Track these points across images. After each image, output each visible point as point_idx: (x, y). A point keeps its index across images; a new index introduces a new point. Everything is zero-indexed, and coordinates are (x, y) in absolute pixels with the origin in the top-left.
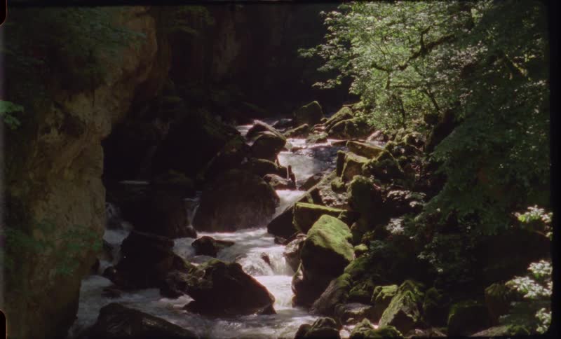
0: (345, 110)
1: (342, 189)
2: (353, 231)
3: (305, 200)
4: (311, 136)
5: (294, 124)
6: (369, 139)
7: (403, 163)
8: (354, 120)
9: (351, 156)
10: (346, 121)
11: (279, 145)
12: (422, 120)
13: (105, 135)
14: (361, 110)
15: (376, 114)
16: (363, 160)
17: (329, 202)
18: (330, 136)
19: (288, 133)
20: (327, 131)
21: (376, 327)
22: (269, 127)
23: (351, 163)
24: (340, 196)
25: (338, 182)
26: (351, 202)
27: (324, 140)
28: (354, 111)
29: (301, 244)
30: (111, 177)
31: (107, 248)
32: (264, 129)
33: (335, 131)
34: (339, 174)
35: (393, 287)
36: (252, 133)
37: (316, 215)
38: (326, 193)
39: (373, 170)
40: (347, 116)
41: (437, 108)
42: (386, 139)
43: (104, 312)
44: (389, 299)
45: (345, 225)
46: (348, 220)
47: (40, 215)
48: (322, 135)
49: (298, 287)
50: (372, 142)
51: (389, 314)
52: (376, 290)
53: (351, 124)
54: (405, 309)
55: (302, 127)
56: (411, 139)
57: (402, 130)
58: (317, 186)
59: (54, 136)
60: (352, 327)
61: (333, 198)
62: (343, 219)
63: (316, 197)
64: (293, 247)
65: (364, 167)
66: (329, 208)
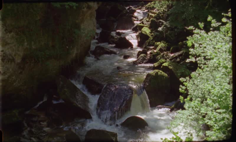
0: (149, 4)
1: (148, 21)
2: (151, 30)
3: (140, 23)
4: (142, 9)
5: (138, 7)
6: (155, 10)
7: (162, 16)
8: (151, 6)
9: (150, 14)
10: (150, 6)
11: (135, 11)
12: (166, 6)
13: (96, 9)
14: (153, 4)
15: (156, 5)
16: (153, 15)
17: (146, 24)
18: (146, 9)
19: (137, 9)
20: (145, 8)
21: (155, 51)
22: (133, 7)
23: (151, 16)
24: (148, 23)
25: (148, 20)
26: (151, 24)
27: (144, 10)
28: (151, 4)
29: (139, 33)
30: (98, 18)
31: (97, 34)
32: (131, 8)
33: (147, 8)
34: (148, 18)
35: (159, 43)
36: (129, 9)
37: (142, 27)
38: (145, 22)
39: (155, 17)
40: (150, 5)
41: (169, 4)
42: (158, 10)
43: (96, 47)
44: (158, 45)
45: (149, 29)
46: (150, 28)
47: (82, 27)
48: (144, 9)
49: (139, 43)
51: (158, 48)
52: (155, 43)
53: (150, 7)
54: (162, 47)
55: (140, 7)
56: (164, 11)
57: (162, 8)
58: (143, 20)
59: (85, 9)
60: (150, 51)
61: (146, 23)
62: (149, 28)
63: (143, 23)
64: (137, 34)
65: (153, 16)
66: (145, 25)
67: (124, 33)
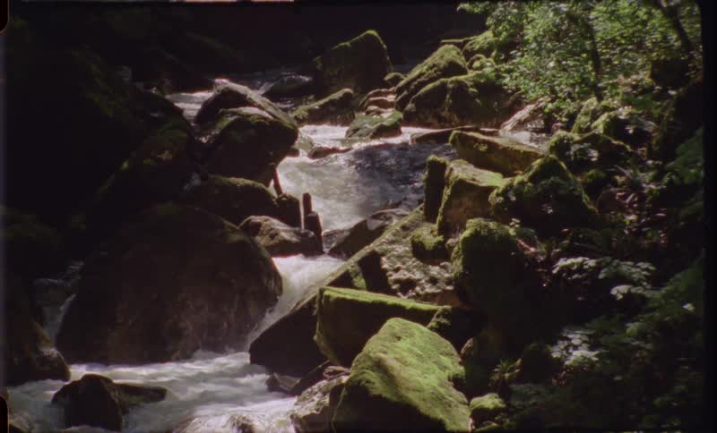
0: (447, 52)
1: (437, 255)
2: (465, 360)
3: (344, 280)
4: (361, 119)
5: (319, 90)
7: (594, 187)
8: (468, 77)
9: (461, 170)
10: (450, 81)
11: (280, 140)
12: (644, 77)
14: (487, 52)
15: (524, 61)
16: (492, 179)
17: (407, 286)
18: (409, 120)
19: (302, 110)
20: (400, 105)
22: (255, 95)
23: (462, 187)
24: (435, 270)
25: (428, 234)
27: (393, 130)
28: (469, 55)
29: (335, 392)
32: (241, 101)
33: (420, 107)
34: (430, 216)
36: (210, 112)
38: (398, 262)
39: (514, 206)
40: (453, 69)
41: (687, 45)
45: (447, 345)
46: (452, 331)
48: (388, 116)
50: (514, 135)
55: (337, 95)
56: (616, 126)
57: (592, 103)
58: (375, 246)
61: (417, 275)
62: (440, 330)
63: (373, 273)
64: (314, 400)
65: (494, 198)
66: (405, 301)
67: (155, 394)
